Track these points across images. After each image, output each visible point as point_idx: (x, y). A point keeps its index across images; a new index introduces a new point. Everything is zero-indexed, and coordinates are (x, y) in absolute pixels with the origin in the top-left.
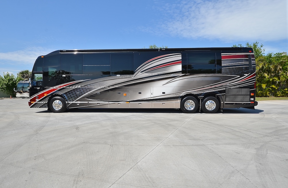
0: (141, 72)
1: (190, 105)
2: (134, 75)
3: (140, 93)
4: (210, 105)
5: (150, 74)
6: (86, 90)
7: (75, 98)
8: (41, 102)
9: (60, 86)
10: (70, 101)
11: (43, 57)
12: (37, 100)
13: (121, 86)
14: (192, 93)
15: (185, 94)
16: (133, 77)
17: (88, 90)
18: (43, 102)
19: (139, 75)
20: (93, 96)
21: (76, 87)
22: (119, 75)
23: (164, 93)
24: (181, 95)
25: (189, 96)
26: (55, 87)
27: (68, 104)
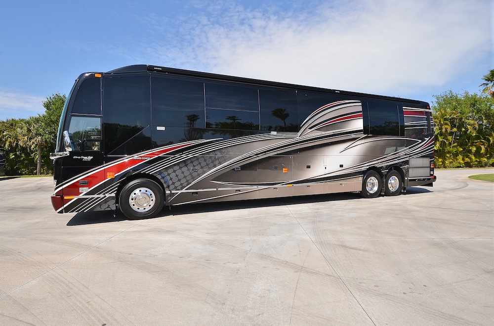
0: (310, 128)
1: (373, 185)
2: (299, 134)
3: (309, 167)
4: (394, 183)
5: (323, 133)
6: (213, 162)
7: (187, 181)
8: (96, 196)
9: (149, 152)
10: (176, 189)
11: (100, 76)
12: (84, 190)
13: (278, 154)
14: (376, 165)
15: (368, 167)
16: (297, 137)
17: (217, 162)
18: (102, 196)
19: (307, 133)
20: (226, 176)
21: (190, 156)
22: (274, 133)
23: (341, 166)
24: (363, 169)
25: (374, 171)
26: (136, 157)
27: (172, 195)
